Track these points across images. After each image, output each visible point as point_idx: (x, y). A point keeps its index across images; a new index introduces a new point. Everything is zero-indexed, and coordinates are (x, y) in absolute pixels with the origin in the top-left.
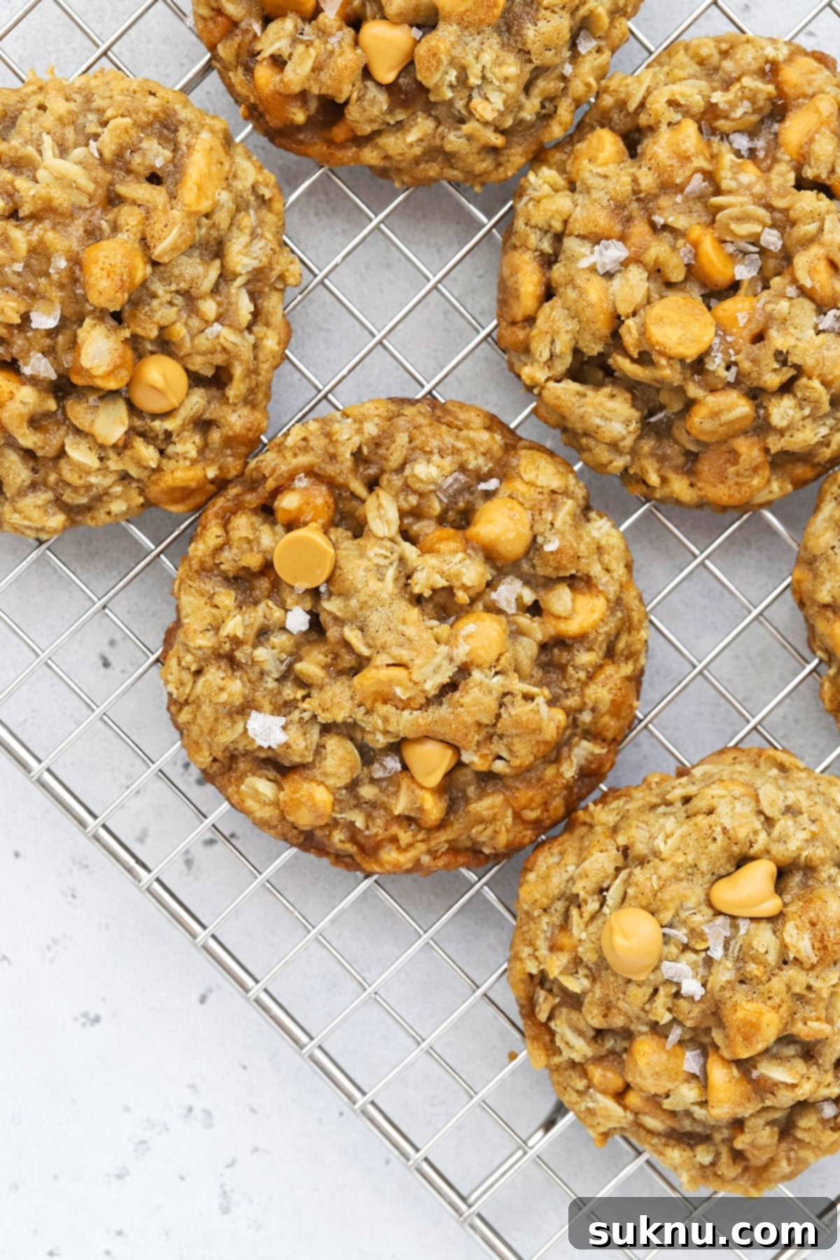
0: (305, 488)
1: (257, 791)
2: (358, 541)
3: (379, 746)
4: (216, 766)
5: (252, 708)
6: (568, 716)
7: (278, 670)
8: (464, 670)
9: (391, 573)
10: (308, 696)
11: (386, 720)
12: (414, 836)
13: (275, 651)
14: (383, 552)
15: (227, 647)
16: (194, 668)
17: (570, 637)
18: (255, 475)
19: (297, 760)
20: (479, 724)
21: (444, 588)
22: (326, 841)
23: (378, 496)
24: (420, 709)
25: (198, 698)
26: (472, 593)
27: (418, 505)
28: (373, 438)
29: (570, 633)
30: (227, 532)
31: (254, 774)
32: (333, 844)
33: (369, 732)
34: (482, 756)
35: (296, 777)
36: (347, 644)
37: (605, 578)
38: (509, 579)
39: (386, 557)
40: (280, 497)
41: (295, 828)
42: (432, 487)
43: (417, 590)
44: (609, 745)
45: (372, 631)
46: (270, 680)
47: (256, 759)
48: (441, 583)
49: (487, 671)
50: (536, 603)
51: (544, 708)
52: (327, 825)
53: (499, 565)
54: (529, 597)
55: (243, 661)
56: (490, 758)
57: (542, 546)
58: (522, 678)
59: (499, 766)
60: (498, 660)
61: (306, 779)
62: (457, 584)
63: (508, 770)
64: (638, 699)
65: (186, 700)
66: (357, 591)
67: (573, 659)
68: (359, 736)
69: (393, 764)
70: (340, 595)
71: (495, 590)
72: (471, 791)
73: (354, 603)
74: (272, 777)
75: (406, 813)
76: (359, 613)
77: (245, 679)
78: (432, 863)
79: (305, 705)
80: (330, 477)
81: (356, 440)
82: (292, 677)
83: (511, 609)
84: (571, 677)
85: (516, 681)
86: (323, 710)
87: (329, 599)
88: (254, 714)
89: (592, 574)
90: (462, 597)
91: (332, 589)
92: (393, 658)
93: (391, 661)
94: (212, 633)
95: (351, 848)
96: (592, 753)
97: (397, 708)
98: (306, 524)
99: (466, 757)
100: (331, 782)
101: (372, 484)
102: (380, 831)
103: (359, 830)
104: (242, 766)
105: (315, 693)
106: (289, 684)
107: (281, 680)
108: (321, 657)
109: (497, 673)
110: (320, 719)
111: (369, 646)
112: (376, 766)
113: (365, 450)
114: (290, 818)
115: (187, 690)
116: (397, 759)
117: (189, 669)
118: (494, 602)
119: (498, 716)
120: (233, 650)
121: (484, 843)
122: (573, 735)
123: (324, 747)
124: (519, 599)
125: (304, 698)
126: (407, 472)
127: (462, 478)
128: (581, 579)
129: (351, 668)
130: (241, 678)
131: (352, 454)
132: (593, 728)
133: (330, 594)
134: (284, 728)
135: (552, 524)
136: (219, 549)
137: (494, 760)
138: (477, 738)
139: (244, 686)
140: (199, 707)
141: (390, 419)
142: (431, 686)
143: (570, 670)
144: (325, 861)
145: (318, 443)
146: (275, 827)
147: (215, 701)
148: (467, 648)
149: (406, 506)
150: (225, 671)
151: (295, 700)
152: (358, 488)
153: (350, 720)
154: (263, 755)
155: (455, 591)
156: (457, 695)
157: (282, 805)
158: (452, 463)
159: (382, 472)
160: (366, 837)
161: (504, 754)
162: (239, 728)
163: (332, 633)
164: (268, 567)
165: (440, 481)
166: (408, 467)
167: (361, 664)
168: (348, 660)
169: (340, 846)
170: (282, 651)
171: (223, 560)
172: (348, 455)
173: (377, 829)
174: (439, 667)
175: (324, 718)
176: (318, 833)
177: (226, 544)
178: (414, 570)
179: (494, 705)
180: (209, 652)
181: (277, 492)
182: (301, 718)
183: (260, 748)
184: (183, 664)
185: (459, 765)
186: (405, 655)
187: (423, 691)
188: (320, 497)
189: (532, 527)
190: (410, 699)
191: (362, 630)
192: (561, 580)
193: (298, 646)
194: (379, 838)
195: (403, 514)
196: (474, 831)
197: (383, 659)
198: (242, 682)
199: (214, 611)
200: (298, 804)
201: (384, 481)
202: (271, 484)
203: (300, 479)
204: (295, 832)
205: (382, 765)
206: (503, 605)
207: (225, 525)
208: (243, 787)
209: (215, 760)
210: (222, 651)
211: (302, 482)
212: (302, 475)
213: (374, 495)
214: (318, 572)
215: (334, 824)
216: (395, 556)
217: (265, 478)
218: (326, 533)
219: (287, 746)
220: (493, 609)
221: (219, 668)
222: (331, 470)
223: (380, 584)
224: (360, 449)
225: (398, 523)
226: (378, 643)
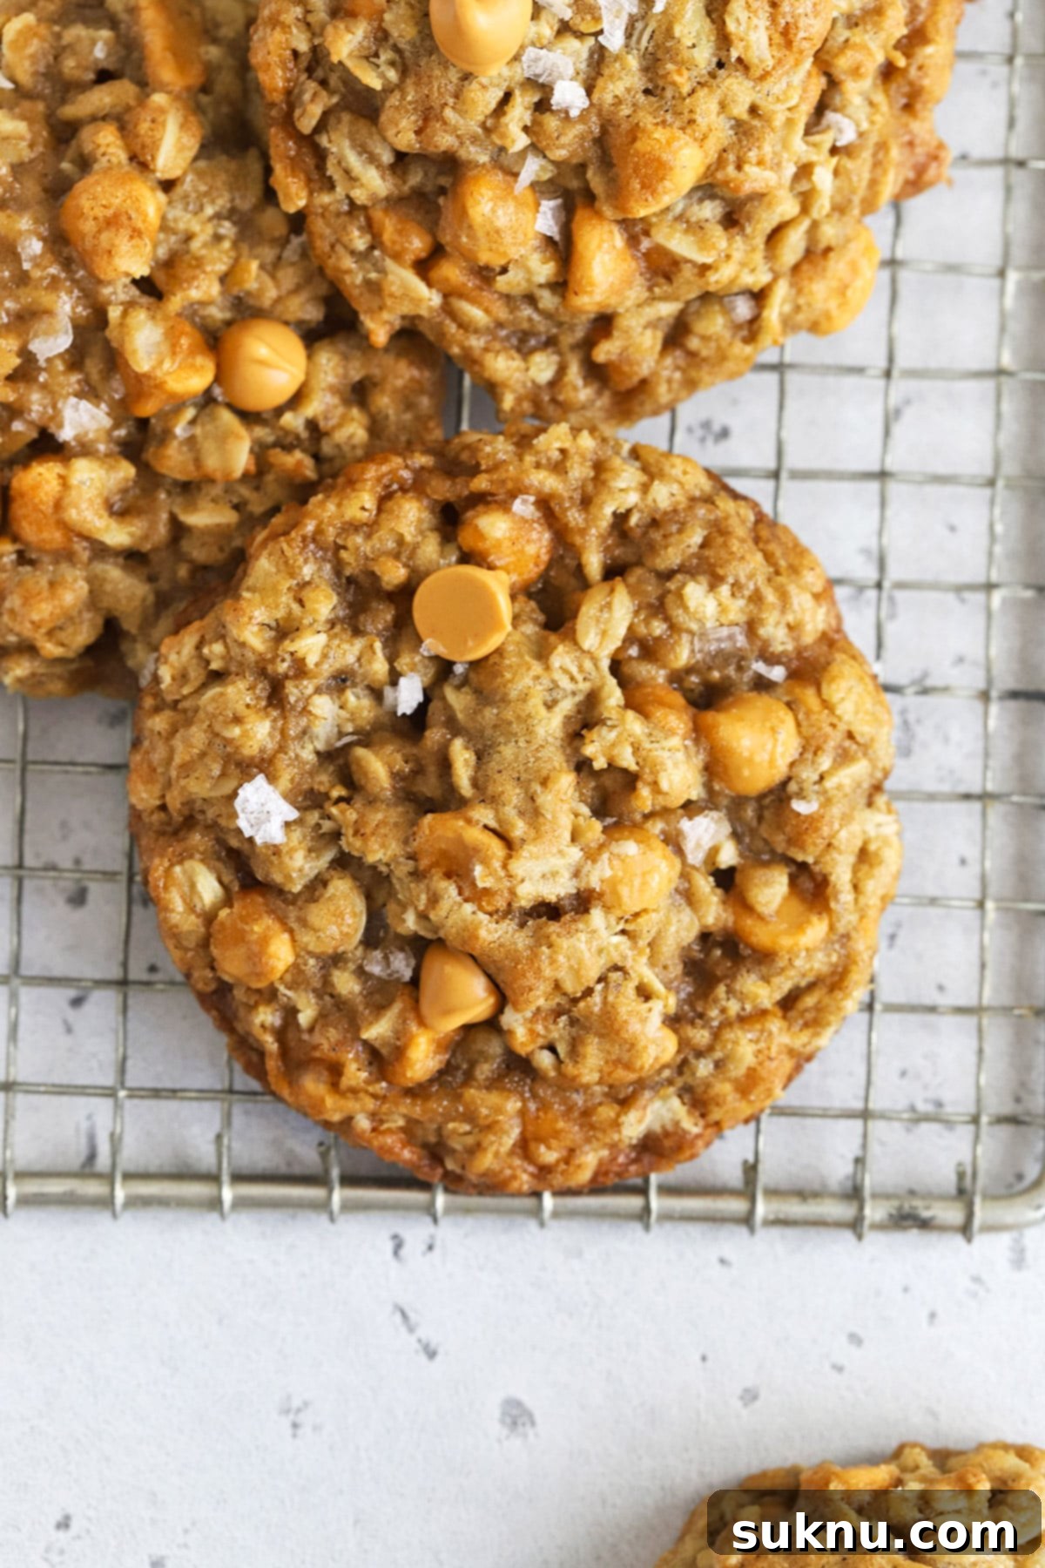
0: (524, 520)
1: (193, 886)
2: (546, 633)
3: (401, 930)
4: (157, 817)
5: (261, 771)
6: (679, 1051)
7: (328, 742)
8: (583, 902)
9: (567, 706)
10: (347, 800)
11: (434, 900)
12: (367, 1082)
13: (343, 713)
14: (574, 670)
15: (283, 667)
16: (214, 666)
17: (748, 945)
18: (465, 456)
19: (277, 878)
20: (557, 986)
21: (625, 771)
22: (242, 1012)
23: (612, 591)
24: (491, 914)
25: (196, 710)
26: (661, 801)
27: (658, 639)
28: (656, 509)
29: (754, 940)
30: (380, 510)
31: (203, 861)
32: (251, 1023)
33: (399, 902)
34: (532, 1032)
35: (260, 900)
36: (445, 765)
37: (846, 896)
38: (715, 814)
39: (573, 679)
40: (480, 508)
41: (213, 968)
42: (694, 626)
43: (589, 750)
44: (707, 1126)
45: (493, 765)
46: (310, 747)
47: (221, 842)
48: (627, 760)
49: (613, 920)
50: (732, 870)
51: (656, 1019)
52: (259, 991)
53: (717, 787)
54: (728, 856)
55: (292, 699)
56: (541, 1041)
57: (789, 798)
58: (652, 961)
59: (545, 1060)
60: (636, 915)
61: (271, 912)
62: (648, 777)
63: (552, 1074)
64: (785, 1087)
65: (176, 702)
66: (505, 700)
67: (733, 978)
68: (380, 897)
69: (402, 965)
70: (478, 692)
71: (690, 818)
72: (484, 1071)
73: (490, 713)
74: (226, 879)
75: (377, 1044)
76: (488, 732)
77: (280, 723)
78: (368, 1134)
79: (334, 811)
80: (566, 525)
81: (632, 498)
82: (341, 761)
83: (695, 857)
84: (716, 1001)
85: (644, 960)
86: (356, 833)
87: (458, 688)
88: (260, 780)
89: (833, 878)
90: (644, 798)
91: (472, 676)
92: (499, 821)
93: (493, 824)
94: (273, 634)
95: (270, 1043)
96: (677, 1123)
97: (460, 893)
98: (491, 567)
99: (510, 1019)
100: (306, 938)
101: (613, 572)
102: (326, 1046)
103: (297, 1025)
104: (196, 838)
105: (358, 803)
106: (331, 768)
107: (326, 757)
108: (398, 757)
109: (623, 932)
110: (343, 843)
111: (475, 783)
112: (378, 954)
113: (634, 520)
114: (215, 951)
115: (186, 691)
116: (413, 962)
117: (208, 662)
118: (679, 833)
119: (589, 992)
120: (286, 677)
121: (453, 1151)
122: (670, 1082)
123: (325, 884)
124: (714, 852)
125: (340, 800)
126: (672, 585)
127: (741, 641)
128: (812, 876)
129: (429, 800)
130: (274, 721)
131: (615, 514)
132: (700, 1090)
133: (465, 682)
134: (287, 825)
135: (822, 778)
136: (353, 527)
137: (542, 1048)
138: (541, 1002)
139: (271, 735)
140: (188, 723)
141: (693, 500)
142: (528, 893)
143: (721, 990)
144: (223, 1039)
145: (579, 471)
146: (186, 950)
147: (217, 728)
148: (608, 873)
149: (642, 630)
150: (258, 698)
151: (327, 796)
152: (594, 562)
153: (383, 869)
154: (234, 843)
155: (640, 785)
156: (553, 927)
157: (216, 926)
158: (742, 611)
159: (639, 563)
160: (300, 1040)
161: (562, 1049)
162: (227, 788)
163: (434, 735)
164: (404, 596)
165: (709, 624)
166: (679, 577)
167: (448, 801)
168: (429, 787)
169: (257, 1031)
170: (352, 720)
171: (349, 544)
172: (608, 511)
173: (326, 1040)
174: (554, 874)
175: (350, 843)
176: (239, 994)
177: (369, 528)
178: (601, 722)
179: (594, 974)
180: (251, 657)
181: (481, 500)
182: (318, 826)
183: (239, 831)
184: (206, 651)
185: (492, 1024)
186: (519, 829)
187: (512, 892)
188: (538, 544)
189: (792, 765)
190: (486, 891)
191: (480, 756)
192: (788, 861)
193: (377, 727)
194: (317, 1054)
195: (631, 637)
196: (451, 1126)
197: (484, 815)
198: (273, 728)
199: (295, 607)
200: (240, 938)
201: (635, 575)
202: (481, 483)
203: (524, 502)
204: (209, 974)
205: (386, 958)
206: (689, 846)
207: (384, 500)
208: (178, 869)
209: (163, 808)
210: (270, 668)
211: (523, 507)
212: (532, 499)
213: (606, 587)
214: (470, 643)
215: (270, 995)
216: (585, 687)
217: (475, 470)
218: (513, 597)
219: (276, 850)
220: (673, 841)
221: (251, 688)
222: (574, 517)
223: (543, 711)
224: (629, 512)
225: (619, 643)
226: (491, 790)
